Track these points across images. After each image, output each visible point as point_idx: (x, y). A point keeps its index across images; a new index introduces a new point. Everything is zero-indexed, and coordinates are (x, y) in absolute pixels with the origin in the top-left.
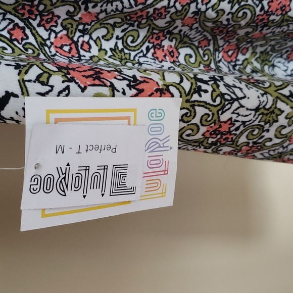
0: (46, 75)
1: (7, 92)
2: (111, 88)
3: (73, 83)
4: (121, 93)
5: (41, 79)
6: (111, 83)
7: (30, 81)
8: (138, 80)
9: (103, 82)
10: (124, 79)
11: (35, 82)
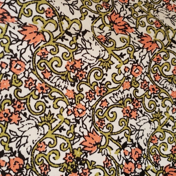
0: (103, 26)
1: (86, 30)
2: (129, 36)
3: (113, 31)
4: (133, 39)
5: (100, 27)
6: (129, 34)
7: (95, 27)
8: (143, 35)
9: (126, 33)
10: (137, 34)
11: (97, 28)
